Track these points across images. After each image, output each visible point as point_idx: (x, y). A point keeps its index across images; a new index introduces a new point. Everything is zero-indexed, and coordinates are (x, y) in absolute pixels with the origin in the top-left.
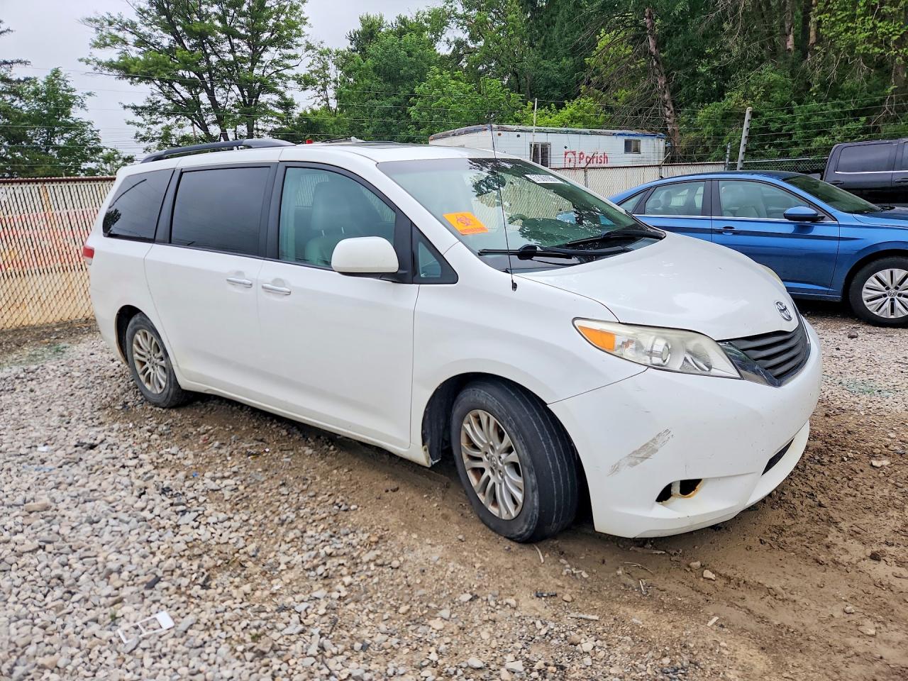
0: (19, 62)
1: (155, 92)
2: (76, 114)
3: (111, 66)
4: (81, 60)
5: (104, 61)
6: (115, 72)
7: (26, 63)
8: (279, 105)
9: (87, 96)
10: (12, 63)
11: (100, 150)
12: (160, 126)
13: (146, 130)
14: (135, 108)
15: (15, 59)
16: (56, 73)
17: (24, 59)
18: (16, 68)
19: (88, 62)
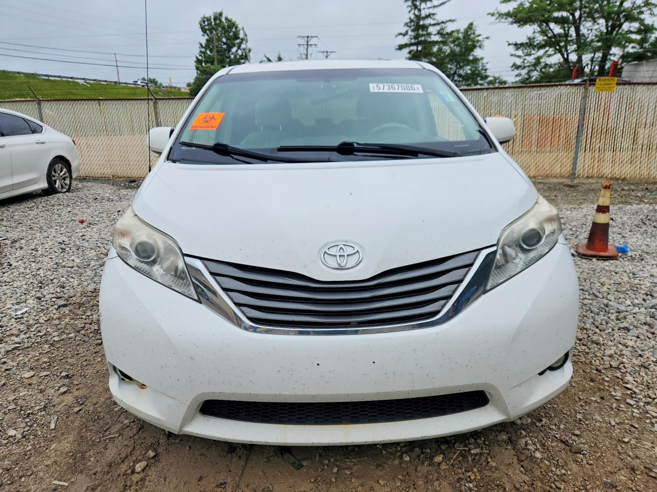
0: (450, 21)
1: (536, 31)
2: (477, 53)
3: (508, 15)
4: (489, 14)
5: (503, 13)
6: (510, 19)
7: (454, 21)
8: (639, 32)
9: (486, 40)
10: (447, 22)
11: (487, 77)
12: (533, 57)
13: (521, 60)
14: (516, 45)
15: (448, 19)
16: (470, 26)
17: (453, 19)
18: (448, 24)
19: (493, 15)
